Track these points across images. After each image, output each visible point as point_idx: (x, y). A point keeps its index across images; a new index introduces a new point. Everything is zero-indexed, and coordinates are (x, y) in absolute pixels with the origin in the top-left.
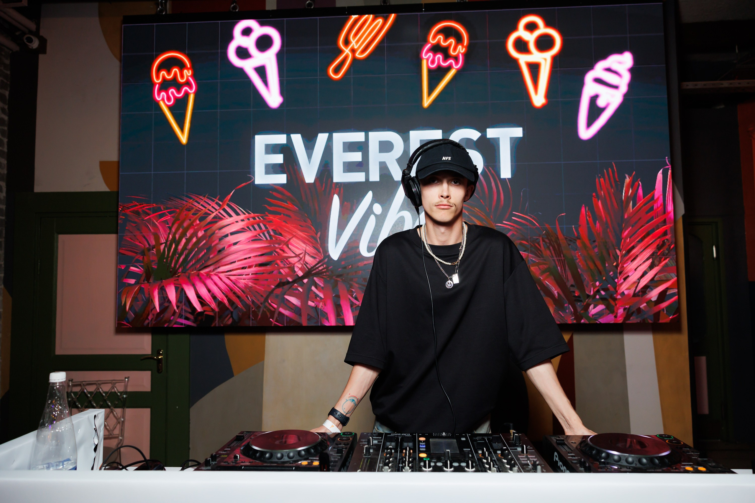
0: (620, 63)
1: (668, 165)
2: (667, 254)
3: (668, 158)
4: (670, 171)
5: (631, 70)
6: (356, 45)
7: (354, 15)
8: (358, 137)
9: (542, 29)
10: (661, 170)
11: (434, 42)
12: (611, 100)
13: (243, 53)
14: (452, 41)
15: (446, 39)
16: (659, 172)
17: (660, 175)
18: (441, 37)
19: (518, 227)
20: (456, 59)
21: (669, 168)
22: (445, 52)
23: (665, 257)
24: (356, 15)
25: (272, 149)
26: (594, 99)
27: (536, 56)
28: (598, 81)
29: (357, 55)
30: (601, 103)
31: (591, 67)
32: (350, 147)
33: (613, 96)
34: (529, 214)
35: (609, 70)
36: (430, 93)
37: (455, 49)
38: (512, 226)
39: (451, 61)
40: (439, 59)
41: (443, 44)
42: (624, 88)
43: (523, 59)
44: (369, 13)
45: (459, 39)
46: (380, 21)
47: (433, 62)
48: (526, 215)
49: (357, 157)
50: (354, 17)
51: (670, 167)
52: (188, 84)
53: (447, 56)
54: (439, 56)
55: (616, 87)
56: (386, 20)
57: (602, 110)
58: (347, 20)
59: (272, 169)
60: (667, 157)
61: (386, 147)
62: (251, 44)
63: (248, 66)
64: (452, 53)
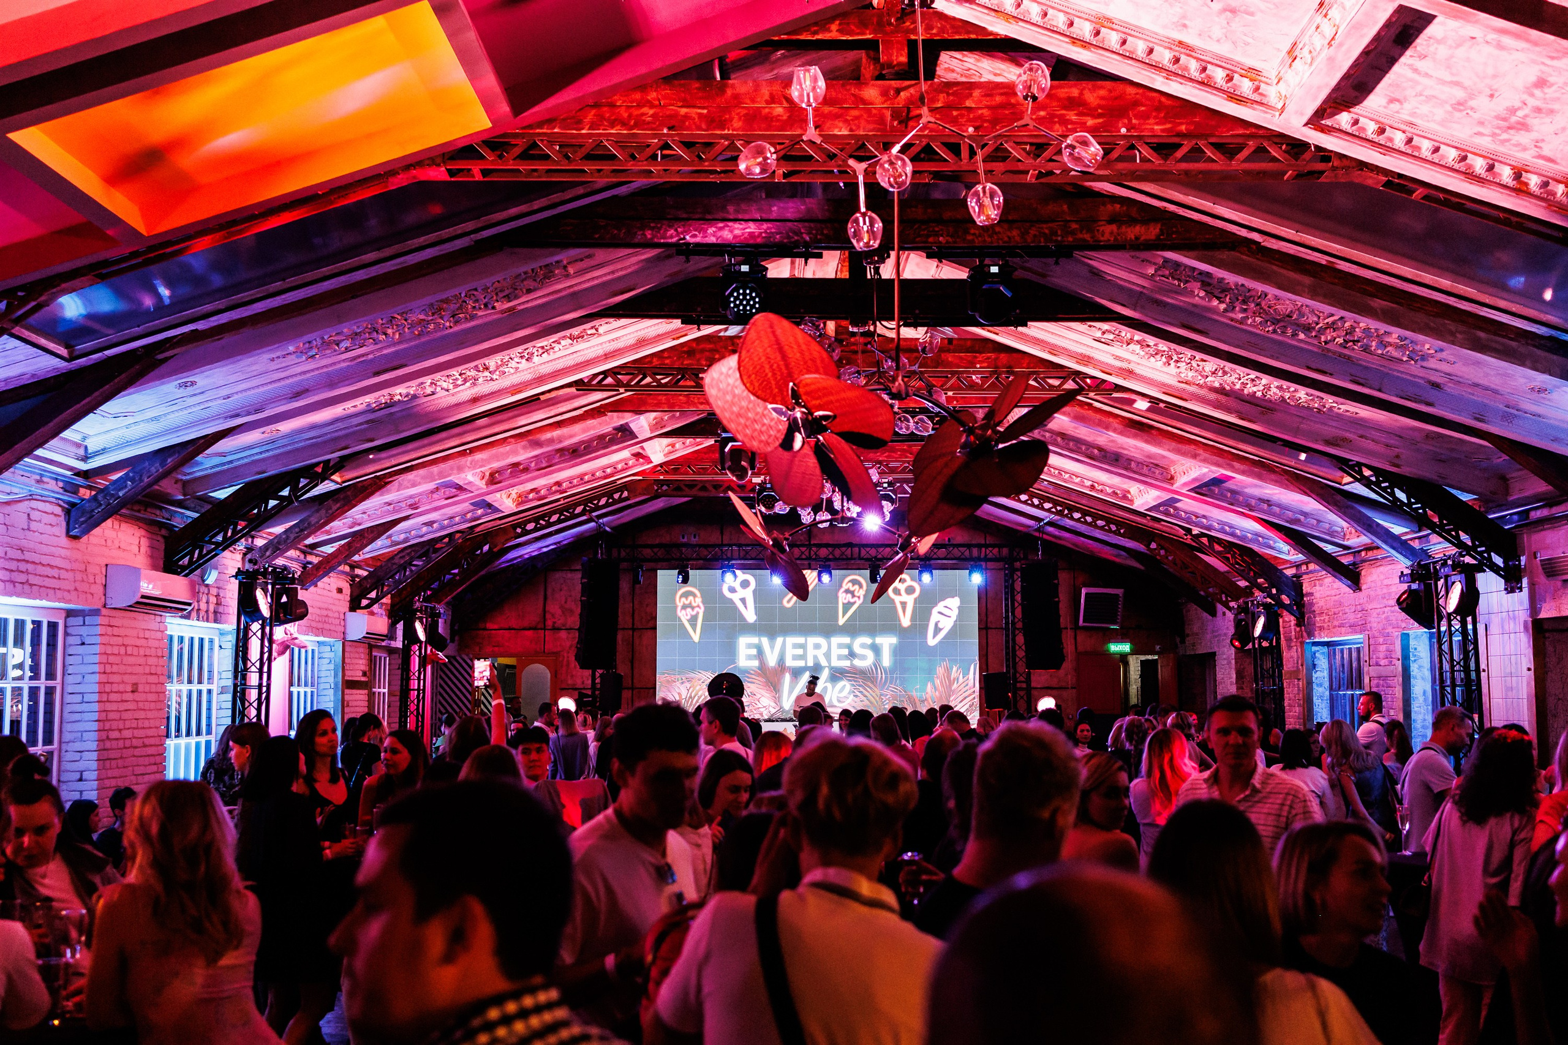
4: (977, 665)
5: (959, 608)
8: (800, 640)
9: (909, 582)
10: (973, 664)
13: (732, 590)
14: (857, 587)
17: (972, 666)
18: (850, 585)
22: (852, 593)
25: (749, 646)
27: (905, 597)
30: (940, 626)
31: (936, 604)
32: (796, 646)
36: (844, 614)
39: (856, 599)
41: (852, 589)
42: (954, 618)
45: (861, 586)
48: (898, 687)
49: (800, 652)
51: (978, 662)
52: (698, 606)
53: (854, 596)
57: (941, 630)
59: (749, 657)
60: (976, 657)
61: (817, 646)
62: (737, 585)
63: (735, 598)
64: (856, 594)
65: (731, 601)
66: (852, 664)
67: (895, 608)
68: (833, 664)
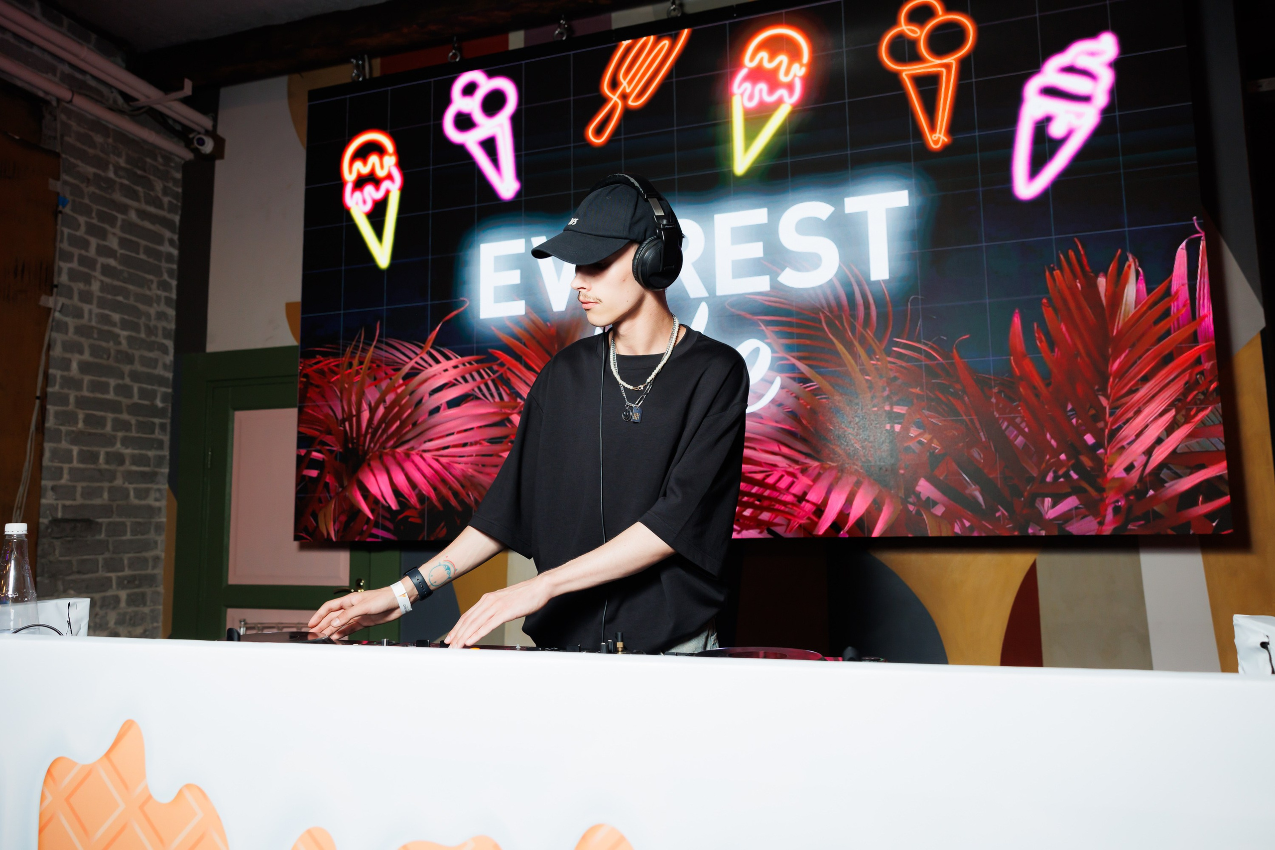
0: (1092, 54)
1: (1198, 232)
2: (1202, 402)
3: (1197, 219)
4: (1202, 244)
5: (1116, 65)
6: (629, 87)
7: (625, 40)
9: (941, 15)
10: (1184, 243)
11: (754, 64)
12: (1075, 122)
13: (464, 122)
14: (783, 58)
15: (772, 57)
16: (1180, 247)
17: (1182, 252)
18: (763, 55)
19: (904, 364)
20: (790, 87)
21: (1201, 237)
22: (771, 78)
23: (1197, 408)
24: (628, 39)
25: (504, 263)
26: (1042, 126)
27: (931, 64)
28: (1051, 92)
29: (631, 103)
30: (1054, 130)
31: (1036, 68)
33: (1079, 115)
34: (922, 340)
35: (1070, 70)
36: (746, 149)
37: (787, 73)
38: (894, 363)
39: (782, 92)
40: (761, 91)
41: (768, 65)
42: (1101, 99)
43: (907, 72)
44: (648, 34)
45: (794, 54)
46: (666, 43)
47: (751, 98)
48: (919, 342)
50: (625, 43)
51: (1203, 235)
52: (390, 176)
53: (774, 85)
54: (763, 86)
55: (1086, 99)
56: (674, 39)
57: (1057, 144)
58: (614, 49)
59: (504, 294)
60: (1195, 218)
62: (472, 105)
63: (471, 140)
64: (783, 78)
65: (461, 149)
66: (775, 285)
67: (904, 98)
68: (720, 292)
